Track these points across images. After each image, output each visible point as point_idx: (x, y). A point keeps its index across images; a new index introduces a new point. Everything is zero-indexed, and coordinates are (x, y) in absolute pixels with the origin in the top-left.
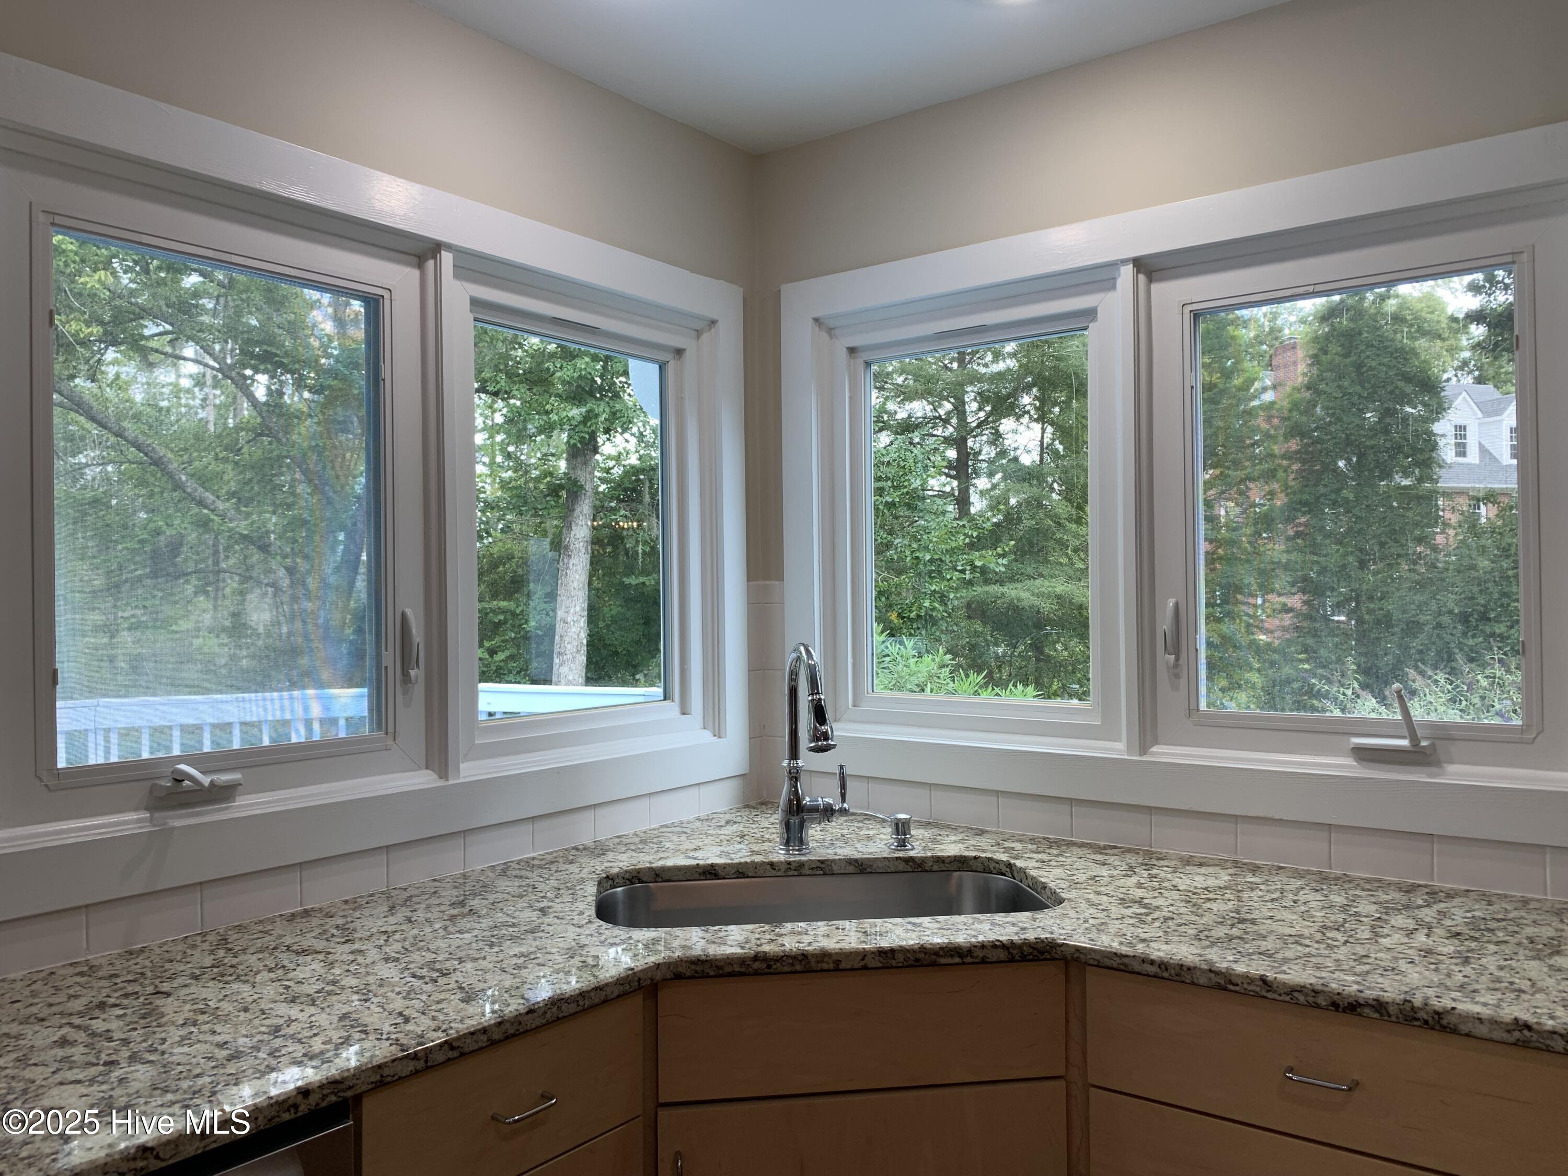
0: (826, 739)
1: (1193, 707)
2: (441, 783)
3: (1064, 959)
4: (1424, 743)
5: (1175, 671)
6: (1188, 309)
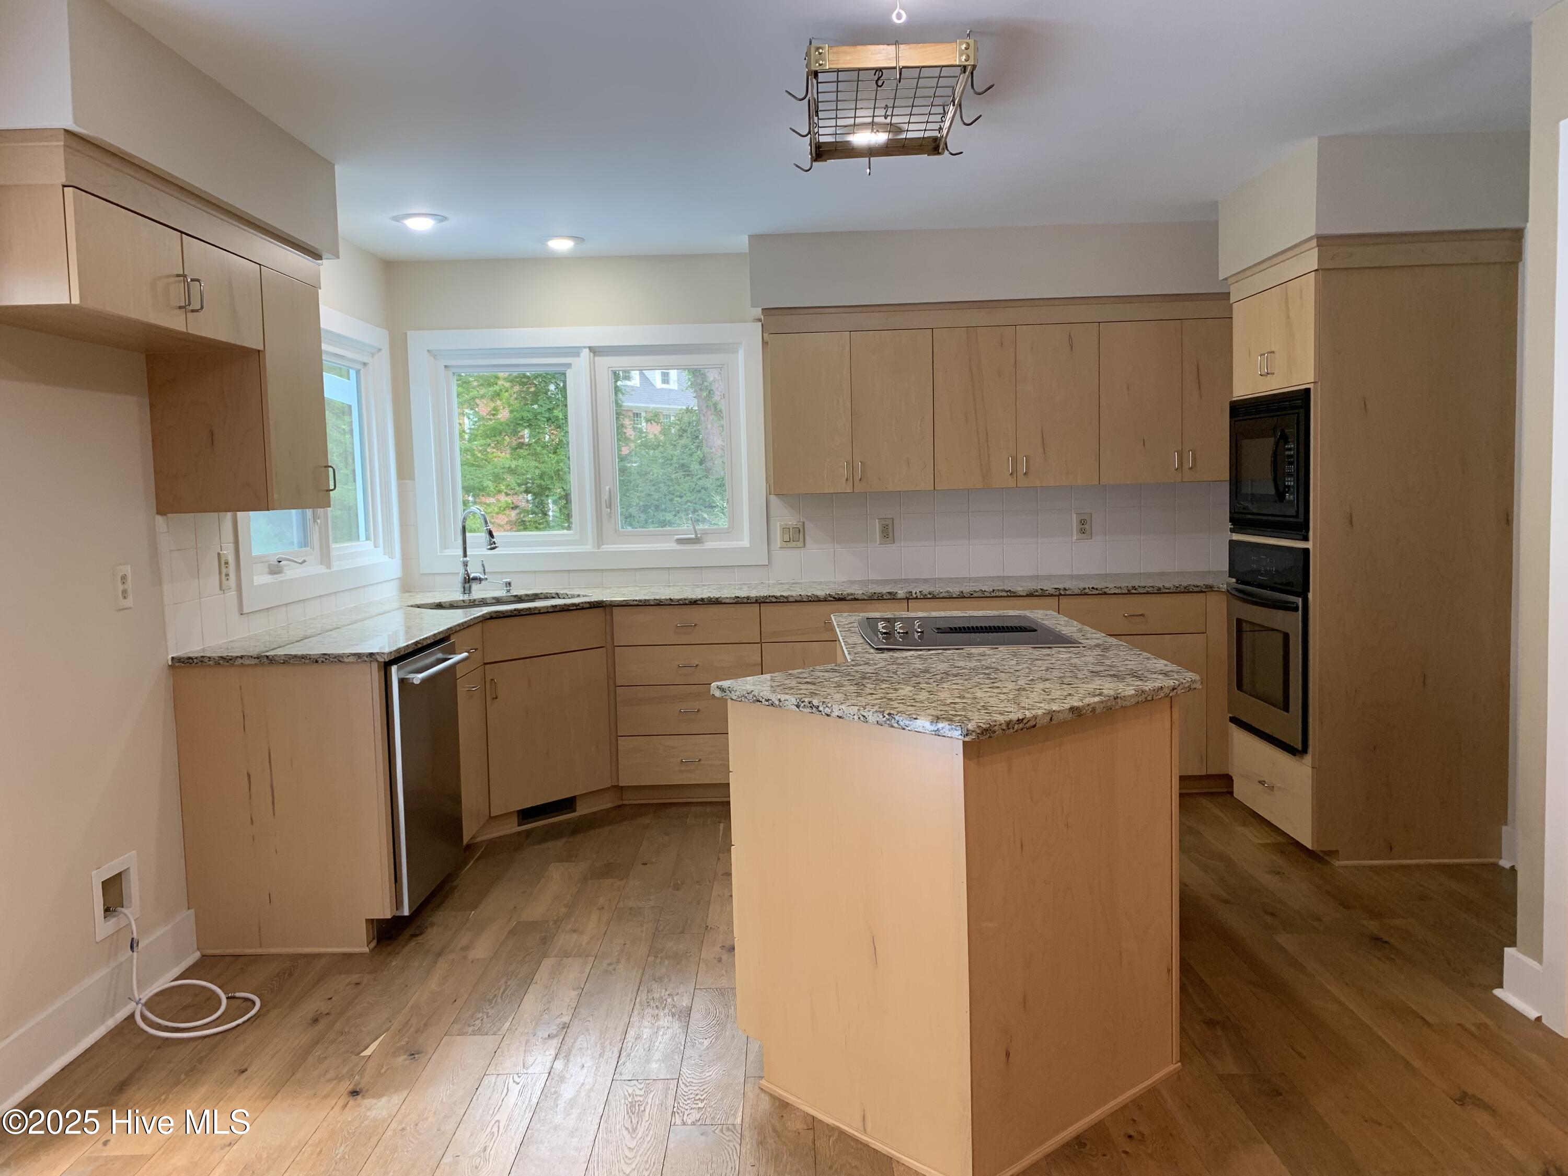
0: (495, 544)
1: (617, 529)
2: (328, 570)
3: (606, 606)
4: (699, 536)
5: (610, 516)
6: (610, 369)
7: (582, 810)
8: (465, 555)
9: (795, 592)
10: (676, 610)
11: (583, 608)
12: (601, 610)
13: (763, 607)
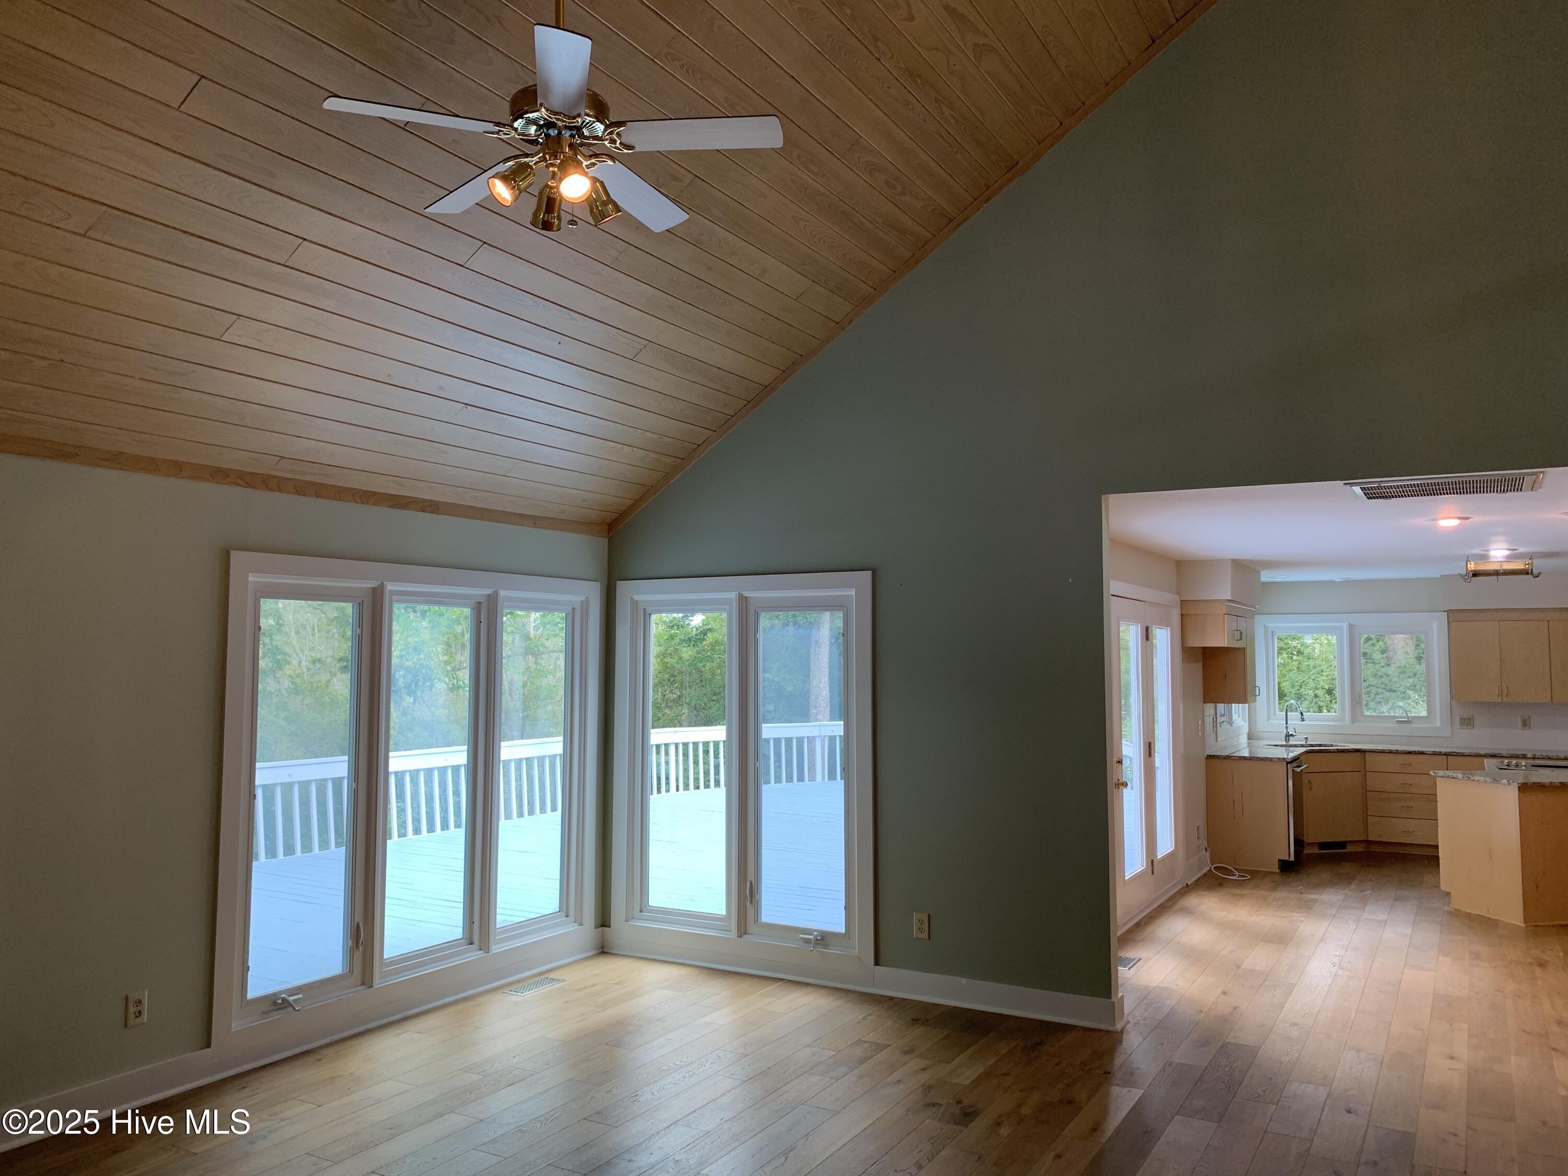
0: (1303, 719)
4: (1409, 720)
7: (1349, 849)
8: (1287, 723)
9: (1467, 751)
10: (1400, 756)
11: (1351, 752)
12: (1359, 753)
13: (1450, 758)
